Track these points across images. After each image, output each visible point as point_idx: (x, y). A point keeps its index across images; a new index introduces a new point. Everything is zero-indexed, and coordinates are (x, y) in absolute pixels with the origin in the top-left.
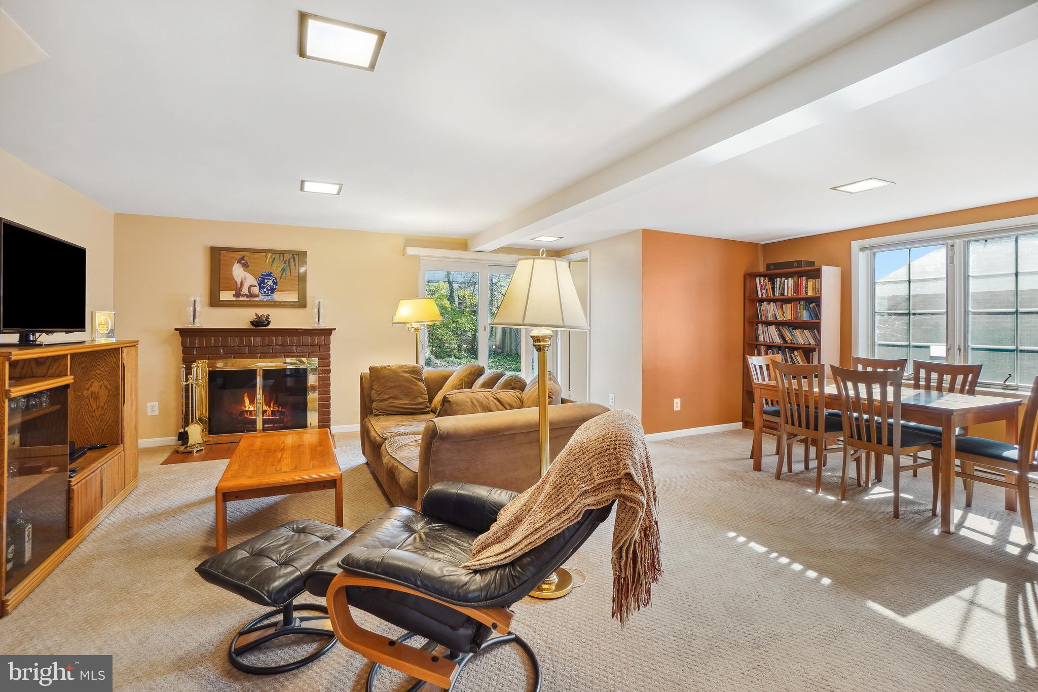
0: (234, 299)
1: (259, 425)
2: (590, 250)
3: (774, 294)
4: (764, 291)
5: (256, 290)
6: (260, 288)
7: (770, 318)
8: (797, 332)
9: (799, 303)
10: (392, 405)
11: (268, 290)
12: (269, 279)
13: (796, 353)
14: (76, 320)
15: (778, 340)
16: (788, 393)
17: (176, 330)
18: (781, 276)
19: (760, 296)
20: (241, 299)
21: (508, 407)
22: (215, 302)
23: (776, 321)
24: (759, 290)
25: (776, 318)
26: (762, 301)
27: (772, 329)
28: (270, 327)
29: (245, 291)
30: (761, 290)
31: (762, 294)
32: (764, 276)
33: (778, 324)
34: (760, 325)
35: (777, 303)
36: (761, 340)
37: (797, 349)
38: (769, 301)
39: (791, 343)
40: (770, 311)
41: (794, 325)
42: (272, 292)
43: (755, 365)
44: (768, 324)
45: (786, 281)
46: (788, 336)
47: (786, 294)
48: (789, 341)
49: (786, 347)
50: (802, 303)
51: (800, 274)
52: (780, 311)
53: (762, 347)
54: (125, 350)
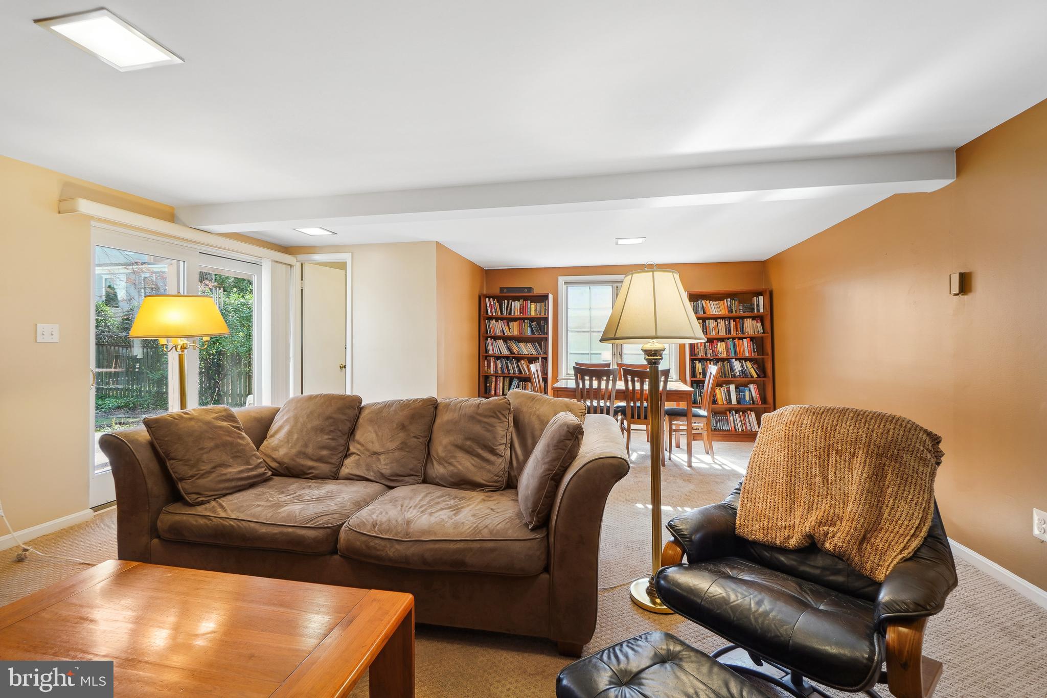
2: (352, 253)
3: (502, 314)
4: (494, 311)
7: (499, 333)
8: (522, 345)
9: (524, 322)
13: (522, 362)
15: (505, 352)
18: (508, 298)
19: (490, 314)
23: (504, 336)
24: (489, 309)
25: (504, 334)
26: (490, 319)
27: (501, 342)
30: (491, 309)
31: (492, 313)
32: (494, 297)
33: (506, 339)
34: (489, 339)
35: (504, 321)
36: (491, 352)
37: (523, 358)
38: (497, 319)
39: (518, 354)
40: (497, 327)
41: (519, 339)
44: (495, 338)
45: (513, 303)
46: (515, 349)
47: (513, 314)
48: (516, 353)
49: (513, 357)
50: (526, 321)
51: (526, 299)
52: (507, 328)
53: (492, 358)
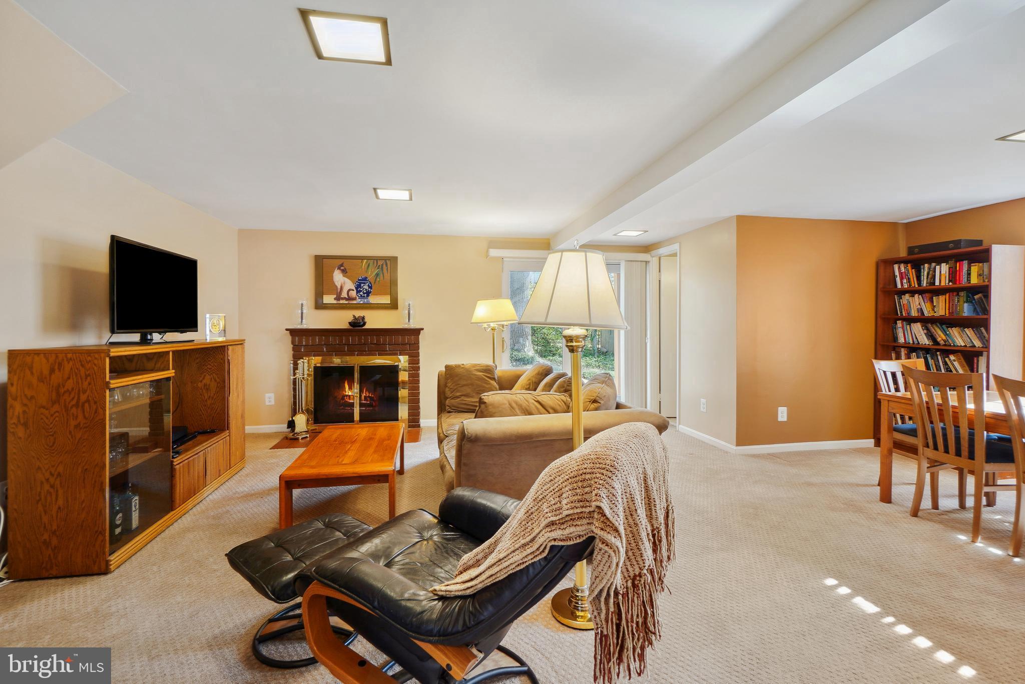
0: (335, 302)
1: (357, 417)
2: (680, 243)
3: (919, 284)
4: (905, 281)
5: (353, 294)
6: (358, 292)
7: (914, 313)
8: (955, 332)
9: (958, 295)
10: (464, 402)
11: (364, 293)
12: (364, 283)
13: (952, 357)
14: (190, 322)
15: (924, 340)
16: (928, 408)
17: (287, 330)
18: (929, 261)
19: (899, 286)
20: (341, 302)
21: (551, 411)
22: (319, 305)
23: (923, 317)
24: (898, 279)
25: (923, 313)
26: (902, 292)
27: (917, 328)
28: (366, 327)
29: (344, 295)
30: (902, 279)
31: (902, 284)
32: (905, 262)
33: (925, 321)
34: (899, 323)
35: (924, 295)
36: (901, 340)
37: (953, 352)
38: (912, 292)
39: (945, 345)
40: (915, 304)
41: (948, 322)
42: (368, 296)
43: (885, 372)
44: (910, 320)
45: (938, 268)
46: (940, 336)
47: (937, 283)
48: (942, 342)
49: (938, 350)
50: (962, 294)
51: (959, 258)
52: (928, 305)
53: (903, 350)
54: (230, 348)
